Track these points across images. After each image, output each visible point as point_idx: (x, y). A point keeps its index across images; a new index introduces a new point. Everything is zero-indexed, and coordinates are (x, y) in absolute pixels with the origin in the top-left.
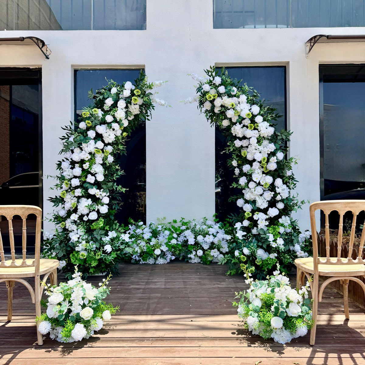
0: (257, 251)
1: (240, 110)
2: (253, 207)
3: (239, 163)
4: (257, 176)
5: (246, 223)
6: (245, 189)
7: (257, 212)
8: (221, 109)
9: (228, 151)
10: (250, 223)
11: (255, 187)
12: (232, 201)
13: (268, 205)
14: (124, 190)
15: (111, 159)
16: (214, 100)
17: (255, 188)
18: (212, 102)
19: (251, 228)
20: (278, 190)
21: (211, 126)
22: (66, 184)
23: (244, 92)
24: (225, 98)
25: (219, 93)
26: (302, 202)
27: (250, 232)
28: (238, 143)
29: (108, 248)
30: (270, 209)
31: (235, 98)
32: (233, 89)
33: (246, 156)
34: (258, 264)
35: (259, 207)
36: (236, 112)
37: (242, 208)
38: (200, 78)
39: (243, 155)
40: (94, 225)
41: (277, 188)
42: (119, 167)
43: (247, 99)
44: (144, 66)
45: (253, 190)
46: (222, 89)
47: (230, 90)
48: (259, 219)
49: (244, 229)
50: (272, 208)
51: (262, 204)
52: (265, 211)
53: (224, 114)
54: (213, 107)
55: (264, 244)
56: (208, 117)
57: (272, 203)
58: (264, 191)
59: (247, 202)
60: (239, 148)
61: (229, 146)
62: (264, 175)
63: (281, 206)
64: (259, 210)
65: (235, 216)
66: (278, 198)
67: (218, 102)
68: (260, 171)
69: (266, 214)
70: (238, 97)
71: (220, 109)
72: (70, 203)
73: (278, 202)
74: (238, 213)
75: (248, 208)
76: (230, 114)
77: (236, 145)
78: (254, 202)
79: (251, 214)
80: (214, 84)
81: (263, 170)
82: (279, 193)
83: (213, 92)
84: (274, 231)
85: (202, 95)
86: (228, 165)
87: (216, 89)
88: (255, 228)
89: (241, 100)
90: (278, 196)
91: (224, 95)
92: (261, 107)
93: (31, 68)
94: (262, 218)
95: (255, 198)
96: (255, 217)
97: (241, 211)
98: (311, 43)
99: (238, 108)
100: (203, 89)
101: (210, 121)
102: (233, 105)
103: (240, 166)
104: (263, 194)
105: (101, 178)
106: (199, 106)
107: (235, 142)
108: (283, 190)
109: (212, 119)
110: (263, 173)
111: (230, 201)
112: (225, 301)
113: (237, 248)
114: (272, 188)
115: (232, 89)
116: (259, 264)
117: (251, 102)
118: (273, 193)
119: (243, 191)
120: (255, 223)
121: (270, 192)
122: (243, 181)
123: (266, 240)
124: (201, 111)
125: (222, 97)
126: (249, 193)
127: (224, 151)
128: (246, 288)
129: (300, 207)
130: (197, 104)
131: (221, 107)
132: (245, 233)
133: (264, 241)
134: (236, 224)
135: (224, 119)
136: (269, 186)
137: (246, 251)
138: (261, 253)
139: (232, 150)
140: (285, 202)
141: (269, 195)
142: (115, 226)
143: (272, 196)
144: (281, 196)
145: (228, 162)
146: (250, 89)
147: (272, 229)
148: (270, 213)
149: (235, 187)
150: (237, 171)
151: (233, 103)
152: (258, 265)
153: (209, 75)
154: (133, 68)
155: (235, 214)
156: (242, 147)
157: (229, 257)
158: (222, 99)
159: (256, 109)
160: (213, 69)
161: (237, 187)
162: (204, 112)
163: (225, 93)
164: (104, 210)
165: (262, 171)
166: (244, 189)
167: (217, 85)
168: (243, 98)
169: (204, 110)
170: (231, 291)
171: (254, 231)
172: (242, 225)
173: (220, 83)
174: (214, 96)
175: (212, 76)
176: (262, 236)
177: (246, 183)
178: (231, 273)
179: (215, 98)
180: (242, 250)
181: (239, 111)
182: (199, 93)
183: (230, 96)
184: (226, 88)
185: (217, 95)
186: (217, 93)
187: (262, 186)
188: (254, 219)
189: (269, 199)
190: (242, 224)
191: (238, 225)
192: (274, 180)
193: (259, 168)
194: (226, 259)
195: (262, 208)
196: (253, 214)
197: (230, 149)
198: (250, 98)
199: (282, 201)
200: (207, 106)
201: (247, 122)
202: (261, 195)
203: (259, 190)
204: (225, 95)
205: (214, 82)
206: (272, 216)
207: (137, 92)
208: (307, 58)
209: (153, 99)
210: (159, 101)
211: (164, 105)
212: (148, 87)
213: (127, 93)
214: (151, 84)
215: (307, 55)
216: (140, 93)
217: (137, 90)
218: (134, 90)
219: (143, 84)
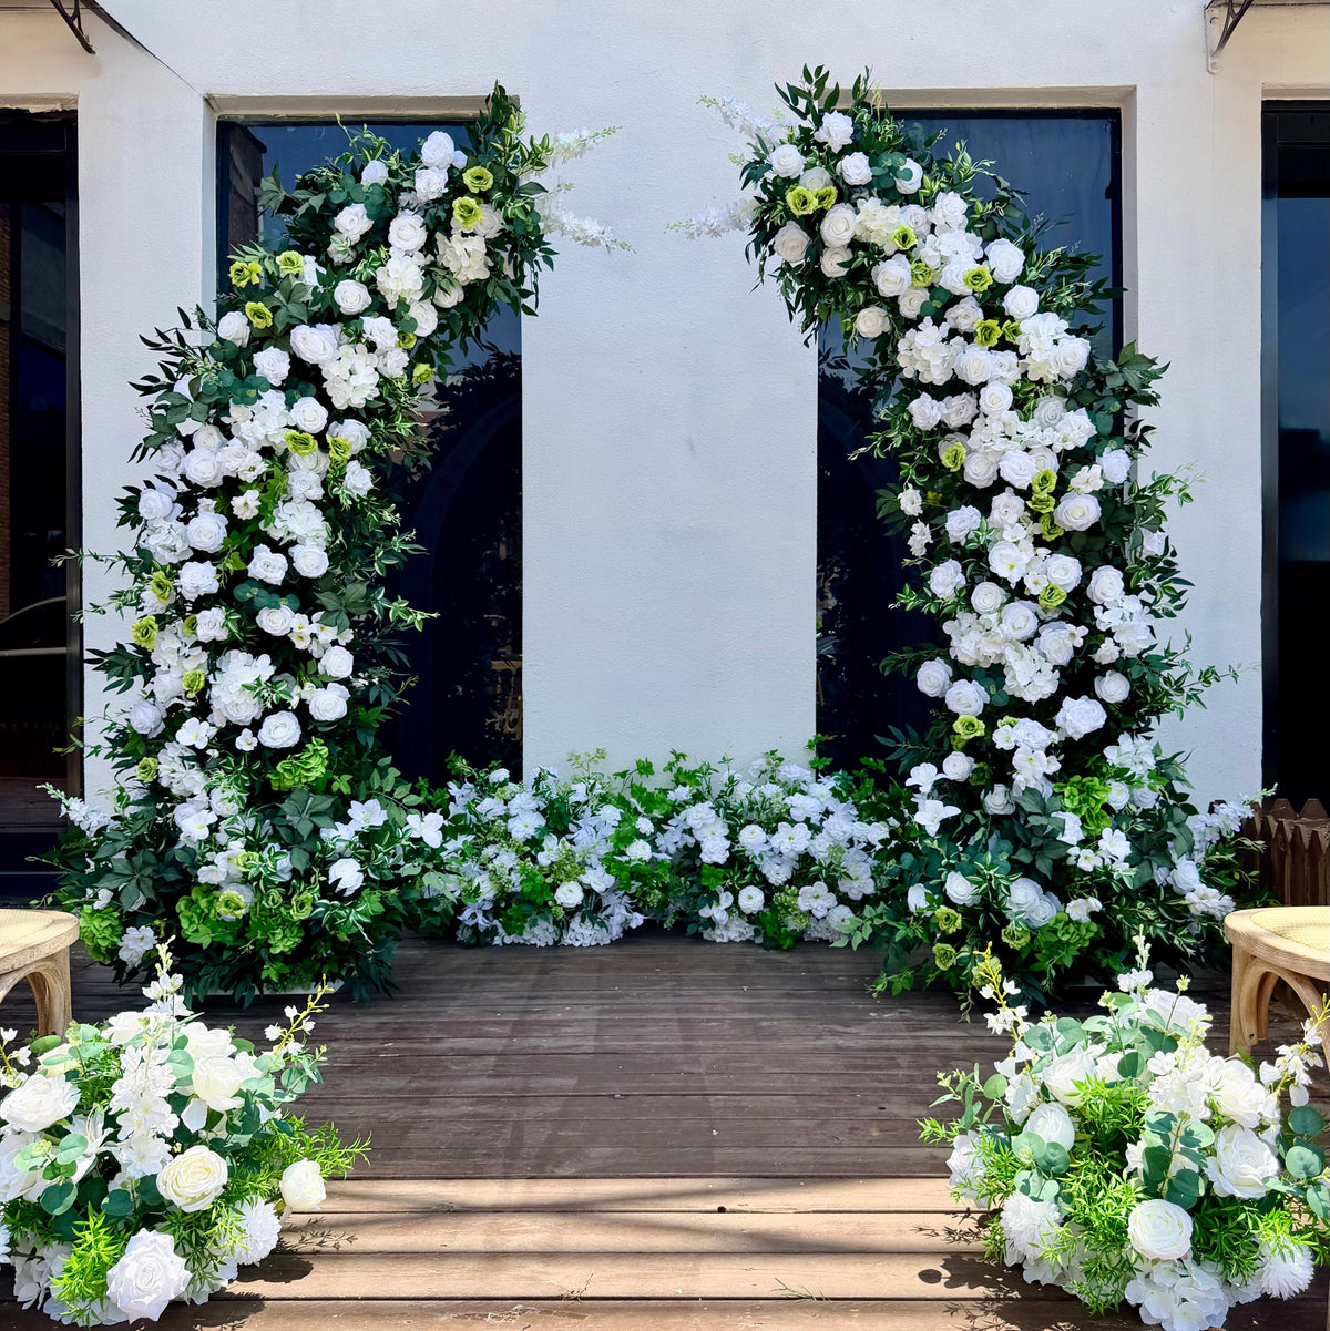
0: (1007, 888)
1: (938, 260)
2: (991, 696)
3: (930, 503)
4: (1012, 556)
5: (958, 766)
6: (955, 619)
7: (1007, 719)
8: (851, 257)
9: (882, 447)
10: (976, 766)
11: (1003, 605)
12: (896, 673)
13: (1060, 686)
14: (418, 617)
15: (359, 481)
16: (821, 214)
17: (1000, 610)
18: (812, 224)
19: (981, 788)
20: (1104, 620)
21: (806, 343)
22: (159, 586)
23: (954, 184)
24: (871, 206)
25: (845, 183)
26: (1207, 677)
27: (979, 805)
28: (925, 412)
29: (347, 874)
30: (1068, 702)
31: (913, 208)
32: (907, 166)
33: (962, 468)
34: (1013, 944)
35: (1017, 695)
36: (918, 267)
37: (939, 702)
38: (758, 122)
39: (946, 463)
40: (285, 770)
41: (1097, 611)
42: (394, 513)
43: (970, 211)
45: (994, 617)
46: (856, 168)
47: (893, 170)
48: (1016, 747)
49: (945, 790)
50: (1076, 699)
51: (1032, 679)
52: (1044, 712)
53: (863, 283)
54: (817, 248)
55: (1043, 856)
56: (793, 297)
57: (1078, 677)
58: (1042, 622)
59: (961, 672)
60: (931, 433)
61: (884, 426)
62: (1043, 551)
63: (1114, 688)
64: (1020, 708)
65: (907, 735)
66: (1106, 652)
67: (840, 226)
68: (1023, 534)
69: (1051, 726)
70: (929, 203)
71: (847, 256)
72: (175, 674)
73: (1103, 670)
74: (923, 724)
75: (967, 699)
76: (892, 277)
77: (919, 422)
78: (994, 674)
79: (981, 725)
80: (820, 146)
81: (1038, 529)
82: (1109, 633)
83: (815, 183)
84: (1085, 801)
85: (765, 198)
86: (880, 516)
87: (832, 169)
88: (1000, 788)
89: (940, 215)
90: (1103, 646)
91: (866, 194)
92: (1028, 249)
93: (32, 111)
94: (1033, 743)
95: (1002, 655)
96: (1003, 738)
97: (933, 712)
99: (928, 253)
100: (770, 167)
101: (800, 316)
102: (905, 238)
103: (933, 515)
104: (1037, 635)
105: (312, 561)
106: (752, 246)
107: (914, 406)
108: (1127, 616)
109: (809, 307)
110: (1038, 541)
111: (887, 673)
112: (874, 1109)
113: (918, 876)
114: (1079, 607)
115: (902, 168)
116: (1018, 948)
117: (987, 229)
118: (1083, 630)
119: (948, 627)
120: (998, 765)
121: (1071, 627)
122: (945, 579)
123: (1051, 837)
124: (762, 270)
125: (855, 205)
126: (974, 635)
127: (862, 450)
128: (960, 1050)
129: (1195, 695)
130: (747, 237)
131: (849, 251)
132: (954, 811)
133: (1040, 842)
134: (914, 771)
135: (867, 304)
136: (1064, 603)
137: (960, 888)
138: (1026, 900)
139: (898, 443)
140: (1135, 672)
141: (1063, 641)
142: (382, 778)
143: (1079, 643)
144: (1117, 644)
145: (879, 502)
146: (984, 167)
147: (1076, 792)
148: (1068, 717)
149: (908, 608)
150: (920, 537)
151: (906, 227)
152: (1014, 950)
153: (798, 112)
155: (910, 729)
156: (942, 429)
157: (880, 916)
158: (857, 212)
159: (1007, 258)
160: (814, 80)
161: (917, 609)
162: (777, 274)
163: (869, 186)
164: (330, 704)
165: (1035, 536)
166: (951, 616)
167: (836, 150)
168: (952, 206)
169: (774, 263)
170: (899, 1067)
171: (996, 801)
172: (941, 776)
173: (850, 141)
174: (822, 199)
175: (810, 117)
176: (1033, 820)
177: (961, 591)
178: (890, 984)
179: (824, 204)
180: (943, 884)
181: (933, 264)
182: (755, 190)
183: (890, 196)
184: (872, 164)
185: (834, 190)
186: (836, 185)
187: (1034, 599)
188: (998, 747)
189: (1064, 658)
190: (940, 770)
191: (923, 775)
192: (1087, 577)
193: (1019, 522)
194: (869, 923)
195: (1031, 697)
196: (992, 727)
197: (889, 441)
198: (979, 206)
199: (1122, 666)
200: (791, 244)
201: (966, 317)
202: (1028, 642)
203: (1021, 617)
204: (871, 195)
205: (820, 136)
206: (1077, 732)
207: (478, 178)
208: (1211, 69)
209: (546, 218)
210: (576, 221)
211: (595, 242)
212: (525, 161)
213: (430, 183)
214: (537, 142)
215: (1210, 61)
216: (491, 182)
217: (476, 170)
218: (463, 171)
219: (504, 145)
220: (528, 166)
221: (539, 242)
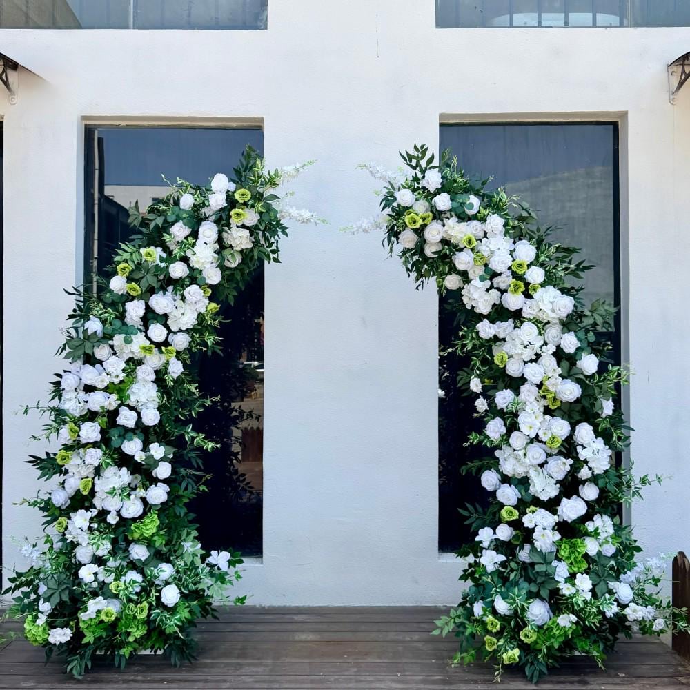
0: (528, 607)
1: (489, 252)
2: (522, 495)
3: (486, 384)
4: (532, 419)
5: (504, 532)
6: (501, 449)
7: (532, 508)
8: (441, 248)
9: (462, 349)
10: (514, 533)
11: (527, 444)
13: (560, 491)
14: (209, 446)
15: (176, 369)
16: (424, 227)
17: (525, 448)
18: (419, 231)
19: (517, 546)
20: (583, 454)
21: (417, 288)
22: (72, 431)
23: (498, 208)
24: (452, 222)
25: (436, 210)
27: (514, 555)
28: (486, 329)
29: (171, 595)
30: (564, 501)
31: (475, 222)
32: (470, 201)
33: (505, 366)
34: (526, 641)
35: (536, 495)
36: (478, 256)
37: (493, 494)
38: (390, 174)
39: (497, 361)
40: (136, 528)
41: (579, 449)
42: (196, 388)
43: (505, 225)
44: (262, 120)
45: (521, 453)
46: (443, 201)
47: (464, 203)
48: (536, 526)
49: (499, 546)
50: (569, 499)
51: (544, 488)
52: (551, 506)
53: (448, 260)
54: (422, 242)
55: (544, 588)
56: (410, 266)
57: (570, 486)
58: (549, 455)
59: (505, 479)
60: (488, 341)
61: (463, 337)
62: (548, 417)
63: (590, 492)
64: (537, 502)
65: (476, 511)
66: (584, 473)
67: (434, 233)
68: (538, 408)
69: (554, 512)
70: (484, 220)
71: (439, 248)
73: (584, 482)
74: (485, 505)
75: (508, 495)
76: (463, 260)
77: (482, 335)
78: (523, 482)
79: (516, 513)
80: (424, 188)
81: (545, 402)
82: (586, 462)
83: (421, 207)
84: (573, 552)
85: (394, 214)
86: (459, 385)
87: (430, 201)
88: (527, 547)
89: (489, 227)
90: (582, 470)
91: (448, 215)
92: (539, 244)
94: (546, 525)
95: (528, 472)
96: (528, 521)
97: (490, 500)
98: (683, 65)
99: (484, 248)
100: (395, 199)
101: (414, 275)
102: (470, 242)
103: (488, 393)
104: (546, 462)
105: (151, 417)
106: (386, 240)
107: (480, 326)
108: (596, 452)
109: (419, 271)
110: (547, 411)
111: (464, 473)
113: (479, 597)
114: (569, 448)
115: (468, 203)
116: (529, 643)
117: (515, 233)
118: (570, 461)
119: (497, 453)
120: (526, 535)
121: (563, 459)
122: (495, 429)
123: (549, 577)
124: (391, 251)
125: (442, 220)
126: (512, 460)
127: (450, 350)
129: (637, 491)
130: (383, 234)
131: (440, 244)
132: (502, 558)
133: (543, 579)
134: (481, 531)
135: (450, 273)
136: (562, 445)
137: (502, 606)
138: (538, 611)
139: (470, 346)
140: (601, 482)
141: (560, 467)
142: (187, 536)
143: (568, 468)
144: (590, 469)
145: (459, 378)
146: (513, 200)
147: (568, 547)
148: (565, 510)
149: (475, 443)
150: (481, 404)
151: (471, 236)
152: (526, 643)
153: (412, 166)
154: (234, 124)
155: (478, 506)
156: (496, 339)
157: (459, 617)
158: (444, 226)
159: (526, 251)
160: (420, 151)
161: (480, 442)
162: (401, 254)
163: (450, 210)
164: (158, 494)
165: (544, 406)
166: (499, 447)
167: (432, 191)
168: (495, 222)
169: (398, 248)
171: (524, 555)
172: (495, 536)
173: (440, 186)
174: (424, 219)
175: (418, 168)
176: (538, 568)
177: (503, 436)
178: (462, 658)
179: (426, 222)
180: (493, 601)
181: (486, 254)
182: (388, 210)
183: (463, 218)
184: (452, 200)
185: (431, 214)
186: (432, 211)
187: (545, 443)
188: (525, 526)
189: (561, 476)
190: (495, 533)
191: (485, 535)
192: (573, 430)
193: (536, 398)
194: (453, 620)
195: (544, 497)
196: (523, 513)
197: (464, 346)
198: (511, 223)
199: (594, 479)
200: (408, 239)
201: (504, 282)
202: (542, 466)
203: (537, 453)
204: (452, 216)
205: (423, 183)
206: (569, 518)
207: (243, 195)
208: (672, 102)
209: (281, 212)
210: (297, 211)
211: (308, 220)
212: (266, 184)
213: (217, 201)
214: (272, 173)
215: (672, 97)
216: (250, 196)
217: (242, 191)
218: (234, 192)
219: (254, 176)
220: (269, 186)
221: (279, 224)
